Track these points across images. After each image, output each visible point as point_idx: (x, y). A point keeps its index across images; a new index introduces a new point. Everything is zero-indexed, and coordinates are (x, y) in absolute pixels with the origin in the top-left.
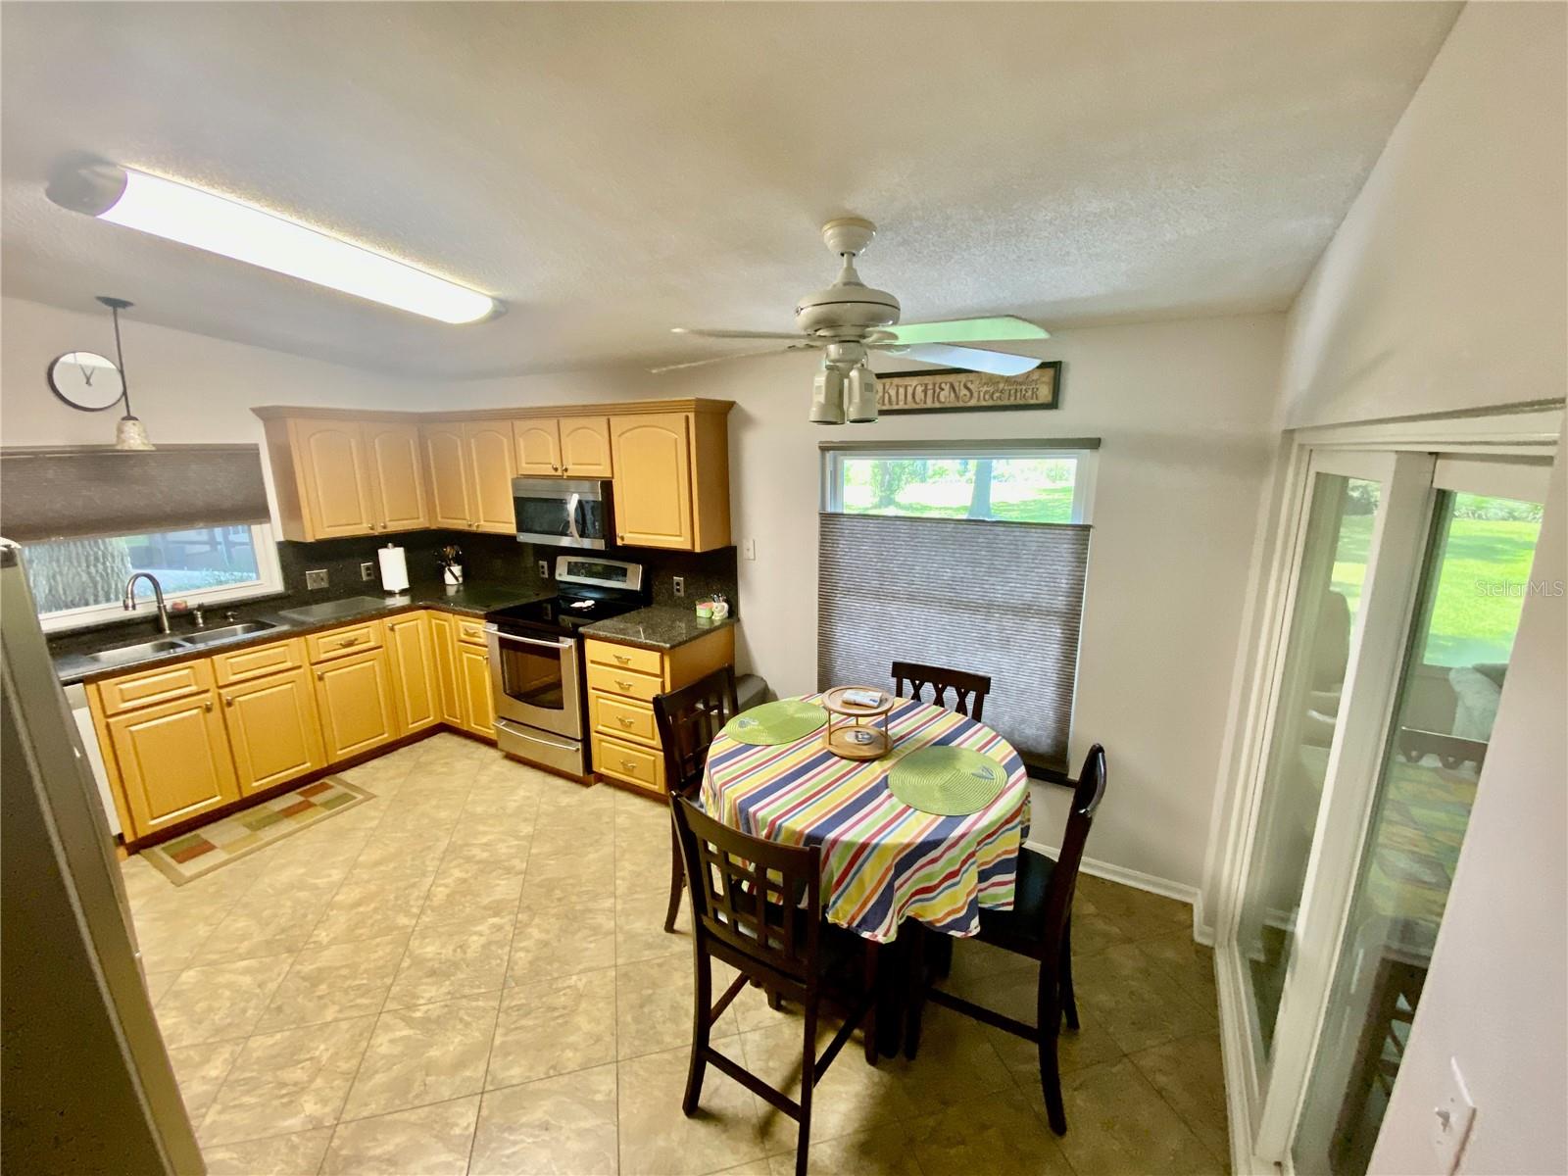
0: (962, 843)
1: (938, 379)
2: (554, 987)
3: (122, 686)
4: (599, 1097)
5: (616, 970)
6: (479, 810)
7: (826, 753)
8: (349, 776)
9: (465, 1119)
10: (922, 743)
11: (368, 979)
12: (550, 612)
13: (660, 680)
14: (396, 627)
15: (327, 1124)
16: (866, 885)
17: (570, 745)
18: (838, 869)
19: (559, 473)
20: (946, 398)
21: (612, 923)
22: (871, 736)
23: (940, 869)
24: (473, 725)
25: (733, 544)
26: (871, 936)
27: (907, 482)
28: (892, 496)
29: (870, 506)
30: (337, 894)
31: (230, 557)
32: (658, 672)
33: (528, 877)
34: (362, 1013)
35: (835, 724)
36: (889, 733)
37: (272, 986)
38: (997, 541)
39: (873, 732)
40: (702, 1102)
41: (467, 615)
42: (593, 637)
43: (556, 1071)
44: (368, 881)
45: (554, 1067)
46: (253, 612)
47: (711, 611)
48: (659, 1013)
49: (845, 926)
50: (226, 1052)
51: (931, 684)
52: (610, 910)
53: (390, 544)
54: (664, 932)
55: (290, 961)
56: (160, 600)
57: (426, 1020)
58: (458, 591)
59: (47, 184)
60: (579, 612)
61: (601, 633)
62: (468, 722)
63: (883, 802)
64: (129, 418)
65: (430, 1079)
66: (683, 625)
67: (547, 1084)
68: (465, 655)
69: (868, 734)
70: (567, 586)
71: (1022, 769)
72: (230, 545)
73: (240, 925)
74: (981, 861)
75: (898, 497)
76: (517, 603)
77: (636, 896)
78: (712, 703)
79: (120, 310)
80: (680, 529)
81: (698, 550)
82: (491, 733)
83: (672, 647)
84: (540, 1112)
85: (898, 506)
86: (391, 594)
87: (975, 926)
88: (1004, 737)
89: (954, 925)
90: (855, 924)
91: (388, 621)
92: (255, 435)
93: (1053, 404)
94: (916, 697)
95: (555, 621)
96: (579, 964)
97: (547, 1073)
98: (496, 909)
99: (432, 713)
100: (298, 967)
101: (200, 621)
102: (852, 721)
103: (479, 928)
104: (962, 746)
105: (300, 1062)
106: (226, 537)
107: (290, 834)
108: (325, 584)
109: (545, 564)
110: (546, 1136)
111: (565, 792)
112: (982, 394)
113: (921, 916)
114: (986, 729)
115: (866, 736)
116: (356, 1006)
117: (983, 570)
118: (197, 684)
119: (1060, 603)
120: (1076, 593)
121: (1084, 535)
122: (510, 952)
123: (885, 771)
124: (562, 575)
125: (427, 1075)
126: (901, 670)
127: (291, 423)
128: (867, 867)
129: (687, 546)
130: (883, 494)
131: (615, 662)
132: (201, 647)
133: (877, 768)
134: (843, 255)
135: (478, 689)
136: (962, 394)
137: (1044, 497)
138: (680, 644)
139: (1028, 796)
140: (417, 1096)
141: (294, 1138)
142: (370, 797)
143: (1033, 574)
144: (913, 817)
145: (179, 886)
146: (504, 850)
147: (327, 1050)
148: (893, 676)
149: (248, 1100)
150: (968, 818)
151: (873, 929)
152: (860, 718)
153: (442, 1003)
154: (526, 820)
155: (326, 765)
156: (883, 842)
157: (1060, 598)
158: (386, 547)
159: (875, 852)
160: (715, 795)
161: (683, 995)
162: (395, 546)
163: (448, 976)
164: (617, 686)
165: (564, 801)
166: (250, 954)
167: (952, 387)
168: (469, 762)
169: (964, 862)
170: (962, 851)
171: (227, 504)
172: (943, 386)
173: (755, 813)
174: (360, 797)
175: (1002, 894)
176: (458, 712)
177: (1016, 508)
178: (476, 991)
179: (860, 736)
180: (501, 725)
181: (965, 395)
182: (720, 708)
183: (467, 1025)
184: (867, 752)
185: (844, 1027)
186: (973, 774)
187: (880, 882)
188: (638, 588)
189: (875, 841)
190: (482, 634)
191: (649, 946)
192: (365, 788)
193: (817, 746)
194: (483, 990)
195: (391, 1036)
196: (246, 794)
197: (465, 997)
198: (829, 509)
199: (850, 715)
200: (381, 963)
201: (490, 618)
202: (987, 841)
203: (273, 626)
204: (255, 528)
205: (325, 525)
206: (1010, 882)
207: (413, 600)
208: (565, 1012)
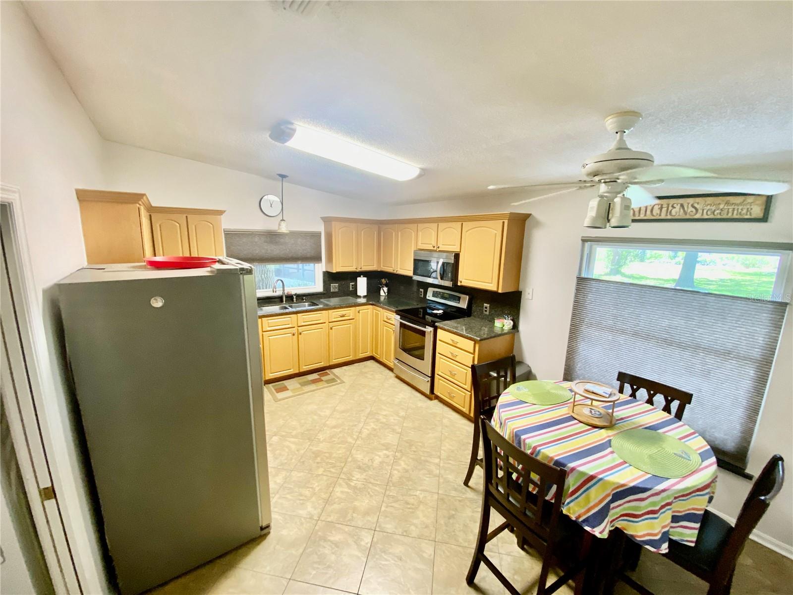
0: (664, 495)
1: (672, 201)
2: (409, 493)
3: (269, 321)
4: (425, 555)
5: (438, 496)
6: (383, 398)
7: (569, 416)
8: (336, 371)
9: (366, 539)
10: (637, 426)
11: (336, 462)
12: (422, 313)
13: (473, 356)
14: (360, 311)
15: (315, 518)
16: (591, 500)
17: (425, 378)
18: (573, 485)
19: (435, 249)
20: (676, 213)
21: (438, 471)
22: (601, 414)
23: (645, 506)
24: (384, 359)
25: (520, 290)
26: (591, 530)
27: (631, 261)
28: (620, 269)
29: (603, 274)
30: (327, 420)
31: (303, 274)
32: (472, 352)
33: (402, 437)
34: (332, 475)
35: (577, 401)
36: (614, 414)
37: (302, 452)
38: (708, 306)
39: (602, 411)
40: (476, 581)
41: (388, 310)
42: (441, 328)
43: (406, 534)
44: (338, 419)
45: (406, 531)
46: (312, 298)
47: (503, 324)
48: (457, 525)
49: (574, 519)
50: (284, 473)
51: (645, 390)
52: (437, 464)
53: (362, 276)
54: (463, 484)
55: (309, 443)
56: (284, 290)
57: (355, 488)
58: (385, 299)
59: (270, 132)
60: (435, 315)
61: (446, 327)
62: (383, 358)
63: (606, 455)
64: (283, 220)
65: (355, 515)
66: (486, 329)
67: (402, 538)
68: (385, 328)
69: (599, 412)
70: (431, 302)
71: (714, 459)
72: (304, 270)
73: (294, 423)
74: (674, 510)
75: (624, 270)
76: (410, 307)
77: (450, 462)
78: (502, 373)
79: (284, 179)
80: (492, 280)
81: (500, 291)
82: (391, 365)
83: (481, 340)
84: (398, 550)
85: (623, 275)
86: (360, 297)
87: (664, 548)
88: (700, 435)
89: (651, 543)
90: (580, 520)
91: (358, 308)
92: (320, 228)
93: (764, 219)
94: (633, 395)
95: (424, 318)
96: (421, 486)
97: (402, 533)
98: (387, 447)
99: (369, 351)
100: (311, 447)
101: (295, 300)
102: (589, 402)
103: (379, 453)
104: (666, 434)
105: (308, 488)
106: (303, 267)
107: (314, 391)
108: (337, 290)
109: (422, 290)
110: (400, 563)
111: (420, 400)
112: (705, 211)
113: (625, 530)
114: (687, 427)
115: (597, 413)
116: (330, 471)
117: (694, 323)
118: (292, 324)
119: (756, 353)
120: (771, 349)
121: (782, 309)
122: (391, 469)
123: (609, 436)
124: (430, 296)
125: (353, 512)
126: (623, 378)
127: (333, 223)
128: (593, 490)
129: (494, 289)
130: (613, 267)
131: (451, 342)
132: (294, 310)
133: (603, 434)
134: (617, 133)
135: (388, 344)
136: (689, 211)
137: (738, 278)
138: (485, 339)
139: (716, 477)
140: (349, 520)
141: (302, 519)
142: (343, 382)
143: (735, 331)
144: (628, 469)
145: (276, 402)
146: (393, 421)
147: (318, 486)
148: (618, 380)
149: (288, 496)
150: (669, 480)
151: (593, 527)
152: (593, 401)
153: (362, 483)
154: (402, 409)
155: (328, 365)
156: (606, 478)
157: (756, 350)
158: (360, 277)
159: (600, 482)
160: (501, 424)
161: (470, 521)
162: (364, 277)
163: (365, 471)
164: (451, 354)
165: (420, 404)
166: (295, 437)
167: (682, 206)
168: (381, 376)
169: (663, 507)
170: (663, 499)
171: (308, 255)
172: (675, 205)
173: (524, 440)
174: (339, 381)
175: (688, 534)
176: (379, 353)
177: (714, 283)
178: (376, 482)
179: (593, 412)
180: (396, 362)
181: (692, 211)
182: (506, 377)
183: (371, 496)
184: (597, 422)
185: (563, 576)
186: (675, 454)
187: (601, 501)
188: (465, 307)
189: (600, 476)
190: (393, 319)
191: (456, 490)
192: (341, 378)
193: (564, 411)
194: (379, 483)
195: (341, 489)
196: (301, 371)
197: (370, 483)
198: (583, 275)
199: (587, 398)
200: (341, 456)
201: (397, 312)
202: (681, 498)
203: (318, 305)
204: (316, 265)
205: (340, 266)
206: (694, 529)
207: (367, 301)
208: (413, 507)
